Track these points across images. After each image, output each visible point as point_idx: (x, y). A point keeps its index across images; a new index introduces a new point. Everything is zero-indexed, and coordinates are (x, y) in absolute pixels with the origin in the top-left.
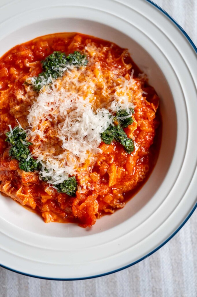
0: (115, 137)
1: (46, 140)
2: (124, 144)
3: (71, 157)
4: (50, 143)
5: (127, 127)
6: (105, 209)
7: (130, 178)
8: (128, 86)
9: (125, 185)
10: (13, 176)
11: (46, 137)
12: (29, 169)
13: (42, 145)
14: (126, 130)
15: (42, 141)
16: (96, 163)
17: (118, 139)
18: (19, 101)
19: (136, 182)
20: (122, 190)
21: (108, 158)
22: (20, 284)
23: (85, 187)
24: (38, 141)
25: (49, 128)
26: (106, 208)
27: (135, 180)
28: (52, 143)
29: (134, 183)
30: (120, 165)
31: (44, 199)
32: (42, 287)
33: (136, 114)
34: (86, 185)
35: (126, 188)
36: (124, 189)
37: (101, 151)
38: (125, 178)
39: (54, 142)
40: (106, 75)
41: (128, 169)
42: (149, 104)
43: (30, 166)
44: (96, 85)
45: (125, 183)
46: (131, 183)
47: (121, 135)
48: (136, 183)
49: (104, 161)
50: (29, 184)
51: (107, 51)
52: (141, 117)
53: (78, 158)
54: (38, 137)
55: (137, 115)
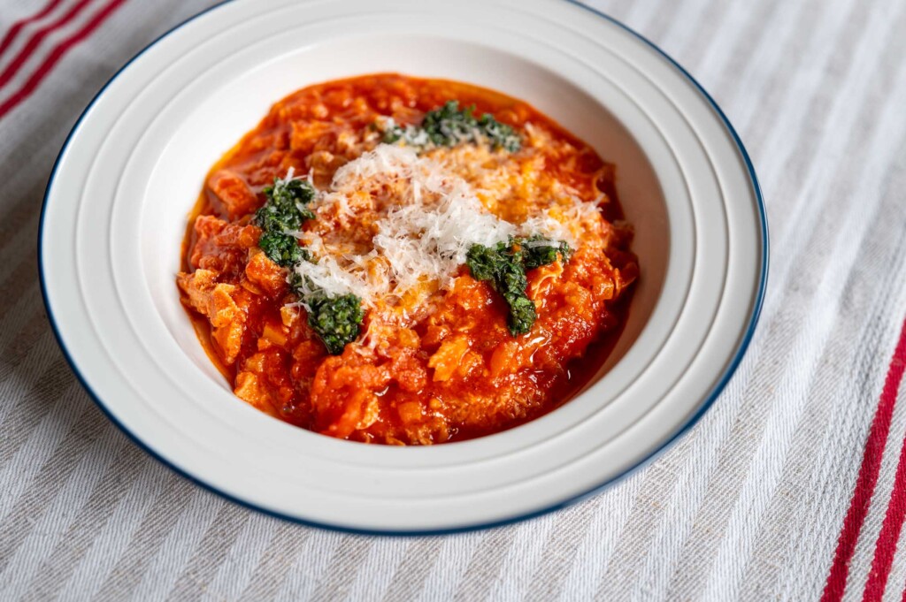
0: (499, 274)
1: (348, 226)
2: (511, 299)
3: (379, 269)
4: (353, 235)
5: (536, 267)
6: (390, 437)
7: (486, 390)
8: (580, 213)
9: (466, 402)
10: (232, 263)
11: (352, 221)
12: (277, 256)
13: (333, 233)
14: (531, 272)
15: (338, 225)
16: (428, 318)
17: (504, 277)
18: (340, 148)
19: (499, 405)
20: (454, 410)
21: (460, 319)
22: (70, 535)
23: (372, 345)
24: (330, 219)
25: (368, 209)
26: (392, 435)
27: (497, 400)
28: (357, 236)
29: (491, 408)
30: (477, 348)
31: (265, 338)
32: (116, 571)
33: (571, 267)
34: (377, 342)
35: (466, 409)
36: (459, 411)
37: (452, 285)
38: (477, 384)
39: (361, 237)
40: (546, 182)
41: (492, 365)
42: (611, 268)
43: (282, 252)
44: (513, 190)
45: (469, 394)
46: (483, 401)
47: (513, 273)
48: (495, 411)
49: (447, 321)
50: (255, 291)
51: (569, 155)
52: (577, 279)
53: (393, 284)
54: (335, 209)
55: (571, 271)
